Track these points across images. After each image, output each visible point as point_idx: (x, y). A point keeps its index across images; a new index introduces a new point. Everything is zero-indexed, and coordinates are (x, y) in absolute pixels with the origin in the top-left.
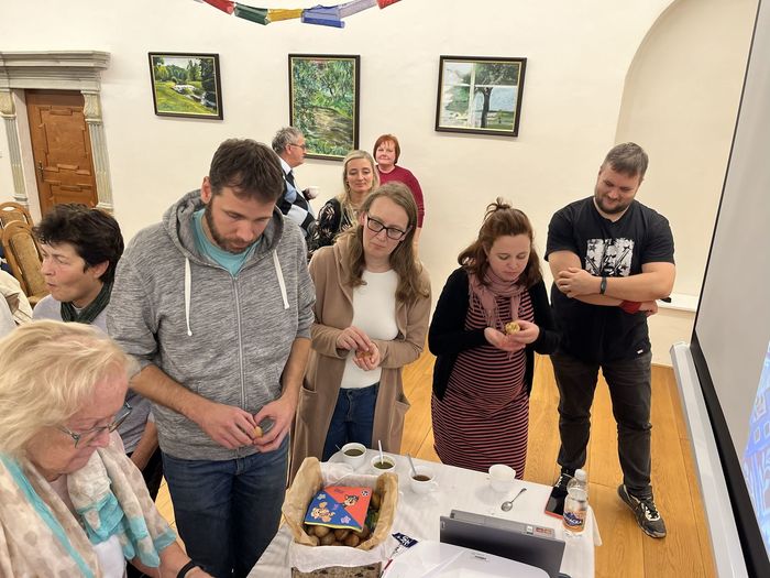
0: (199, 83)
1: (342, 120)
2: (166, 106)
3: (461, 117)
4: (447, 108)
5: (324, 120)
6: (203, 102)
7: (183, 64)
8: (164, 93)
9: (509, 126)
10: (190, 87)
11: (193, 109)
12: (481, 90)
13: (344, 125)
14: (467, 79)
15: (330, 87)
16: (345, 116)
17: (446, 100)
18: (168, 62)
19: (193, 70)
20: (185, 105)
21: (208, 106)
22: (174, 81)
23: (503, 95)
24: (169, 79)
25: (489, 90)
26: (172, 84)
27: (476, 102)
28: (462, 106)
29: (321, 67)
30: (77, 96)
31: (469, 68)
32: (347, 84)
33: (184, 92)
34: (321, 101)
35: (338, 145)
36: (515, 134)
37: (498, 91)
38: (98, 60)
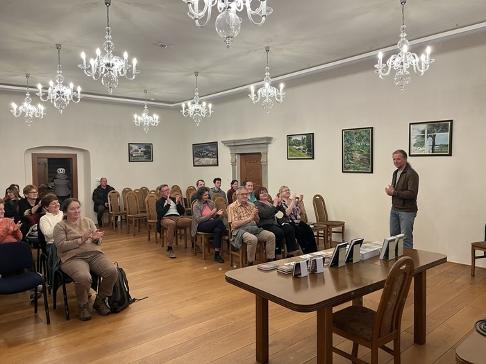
0: (305, 145)
1: (365, 155)
3: (421, 149)
4: (414, 146)
5: (357, 156)
6: (306, 153)
7: (299, 138)
8: (291, 150)
9: (447, 151)
10: (301, 147)
11: (302, 156)
12: (430, 136)
13: (366, 157)
14: (423, 132)
15: (360, 141)
16: (366, 153)
17: (413, 142)
18: (294, 138)
19: (303, 140)
20: (300, 155)
21: (308, 154)
22: (296, 145)
23: (442, 138)
24: (294, 145)
25: (435, 136)
26: (295, 147)
27: (428, 142)
28: (422, 144)
29: (356, 133)
30: (260, 153)
31: (424, 127)
32: (367, 140)
33: (299, 149)
34: (356, 147)
35: (363, 166)
36: (450, 154)
37: (439, 136)
38: (268, 140)
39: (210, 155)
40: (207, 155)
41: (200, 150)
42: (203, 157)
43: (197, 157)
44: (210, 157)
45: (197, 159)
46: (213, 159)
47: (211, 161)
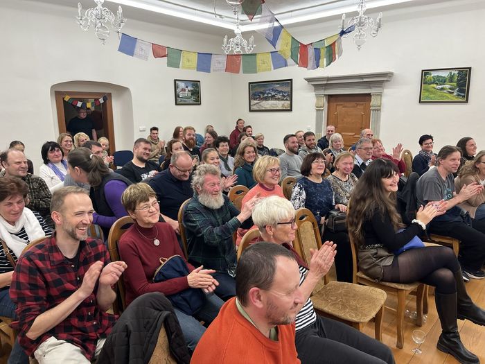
0: (455, 84)
2: (427, 97)
6: (455, 94)
7: (445, 74)
8: (427, 90)
10: (447, 86)
11: (447, 97)
18: (434, 74)
19: (451, 78)
20: (442, 96)
21: (459, 95)
22: (437, 84)
24: (433, 83)
26: (435, 86)
30: (369, 95)
33: (442, 89)
39: (279, 96)
40: (274, 96)
41: (262, 90)
42: (266, 99)
43: (256, 99)
44: (278, 99)
45: (256, 102)
46: (283, 102)
47: (279, 104)
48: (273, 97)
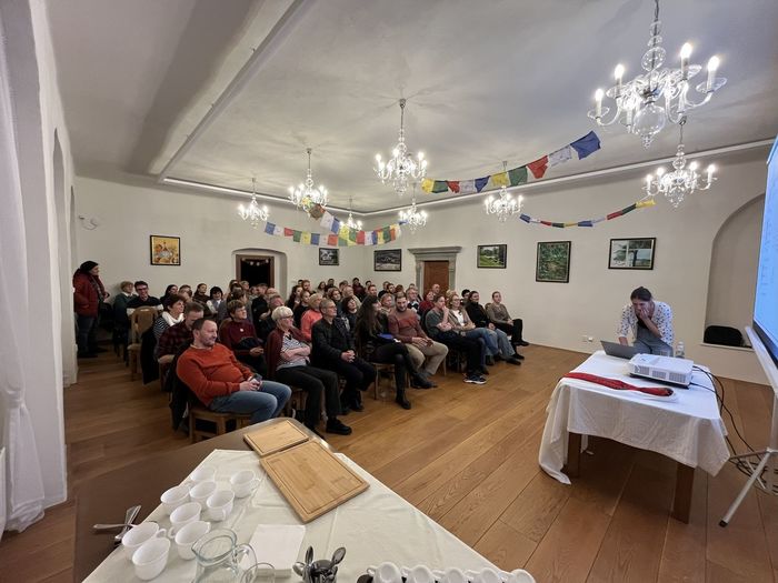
0: (498, 256)
2: (482, 264)
3: (621, 262)
4: (615, 259)
5: (553, 267)
7: (491, 249)
8: (482, 259)
9: (649, 265)
10: (493, 257)
12: (632, 251)
13: (562, 268)
14: (625, 247)
15: (556, 254)
16: (563, 264)
17: (614, 256)
18: (485, 248)
19: (495, 251)
20: (491, 264)
21: (500, 263)
22: (487, 255)
23: (644, 253)
24: (485, 255)
25: (637, 251)
27: (629, 257)
28: (623, 258)
29: (552, 246)
30: (447, 261)
31: (625, 243)
32: (565, 252)
33: (491, 259)
34: (552, 259)
35: (559, 276)
36: (652, 269)
37: (641, 251)
38: (458, 249)
39: (393, 261)
41: (383, 256)
42: (386, 262)
43: (379, 262)
44: (393, 263)
45: (379, 264)
46: (395, 265)
47: (393, 266)
48: (390, 262)
